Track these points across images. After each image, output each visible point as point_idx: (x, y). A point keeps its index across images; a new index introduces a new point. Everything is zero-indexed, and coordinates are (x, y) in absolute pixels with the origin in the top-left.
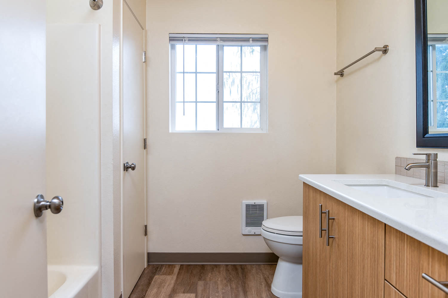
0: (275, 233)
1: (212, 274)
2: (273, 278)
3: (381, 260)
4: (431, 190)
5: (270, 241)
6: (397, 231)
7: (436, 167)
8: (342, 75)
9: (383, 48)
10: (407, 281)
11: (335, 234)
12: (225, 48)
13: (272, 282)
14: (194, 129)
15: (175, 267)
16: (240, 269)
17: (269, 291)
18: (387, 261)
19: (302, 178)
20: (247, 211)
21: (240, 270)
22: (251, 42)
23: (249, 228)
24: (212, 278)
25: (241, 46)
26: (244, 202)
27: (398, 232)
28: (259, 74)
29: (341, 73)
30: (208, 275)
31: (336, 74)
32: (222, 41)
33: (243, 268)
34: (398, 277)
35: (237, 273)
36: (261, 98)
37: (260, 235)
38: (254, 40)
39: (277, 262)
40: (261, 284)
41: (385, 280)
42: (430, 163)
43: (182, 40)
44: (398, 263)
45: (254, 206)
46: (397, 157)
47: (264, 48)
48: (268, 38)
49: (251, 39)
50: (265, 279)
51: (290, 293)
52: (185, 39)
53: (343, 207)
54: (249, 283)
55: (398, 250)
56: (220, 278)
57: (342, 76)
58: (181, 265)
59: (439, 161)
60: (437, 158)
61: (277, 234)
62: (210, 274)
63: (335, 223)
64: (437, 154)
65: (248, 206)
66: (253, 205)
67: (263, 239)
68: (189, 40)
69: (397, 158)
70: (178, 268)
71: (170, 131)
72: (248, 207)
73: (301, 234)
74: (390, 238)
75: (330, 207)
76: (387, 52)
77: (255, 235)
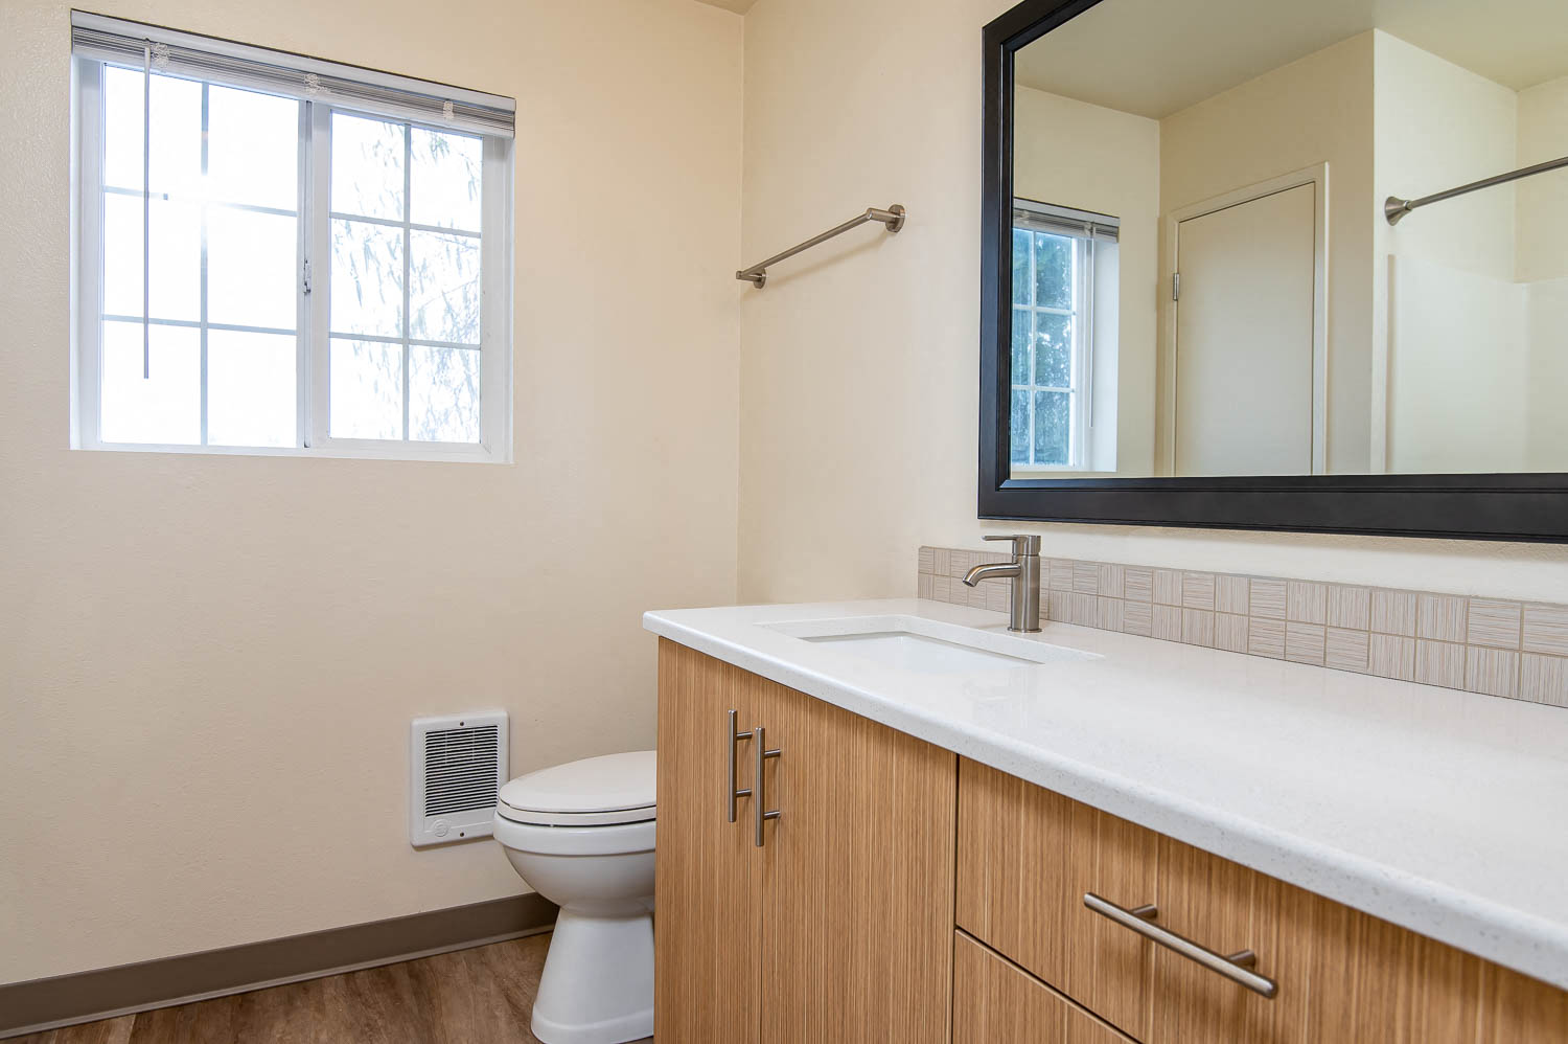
0: (548, 826)
1: (288, 1021)
2: (535, 987)
3: (943, 869)
4: (1023, 641)
5: (526, 856)
6: (996, 773)
7: (1036, 576)
8: (760, 282)
9: (890, 211)
10: (1025, 920)
11: (782, 804)
12: (336, 118)
13: (532, 1000)
14: (197, 441)
15: (108, 1031)
16: (407, 976)
17: (526, 1033)
18: (963, 869)
19: (657, 623)
20: (430, 756)
21: (404, 979)
22: (449, 115)
23: (440, 820)
24: (289, 1037)
25: (408, 125)
26: (416, 723)
27: (1000, 776)
28: (477, 242)
29: (757, 277)
30: (272, 1027)
31: (741, 276)
32: (326, 91)
33: (414, 970)
34: (998, 912)
35: (397, 998)
36: (484, 336)
37: (490, 837)
38: (463, 110)
39: (553, 921)
40: (496, 1017)
41: (957, 927)
42: (1023, 563)
43: (141, 52)
44: (1000, 874)
45: (461, 736)
46: (923, 547)
47: (497, 149)
48: (514, 113)
49: (448, 106)
50: (508, 999)
51: (596, 1026)
52: (156, 49)
53: (811, 710)
54: (445, 1023)
55: (999, 830)
56: (325, 1032)
57: (761, 287)
58: (139, 1014)
59: (1044, 558)
60: (1039, 550)
61: (555, 826)
62: (280, 1026)
63: (780, 768)
64: (1039, 537)
65: (435, 739)
66: (454, 733)
67: (502, 850)
68: (172, 58)
69: (923, 549)
70: (123, 1029)
71: (75, 445)
72: (436, 741)
73: (651, 813)
74: (974, 797)
75: (762, 714)
76: (899, 225)
77: (463, 841)
